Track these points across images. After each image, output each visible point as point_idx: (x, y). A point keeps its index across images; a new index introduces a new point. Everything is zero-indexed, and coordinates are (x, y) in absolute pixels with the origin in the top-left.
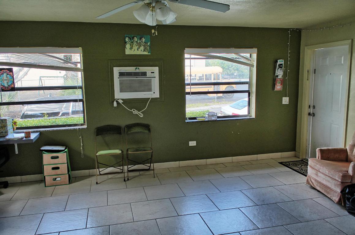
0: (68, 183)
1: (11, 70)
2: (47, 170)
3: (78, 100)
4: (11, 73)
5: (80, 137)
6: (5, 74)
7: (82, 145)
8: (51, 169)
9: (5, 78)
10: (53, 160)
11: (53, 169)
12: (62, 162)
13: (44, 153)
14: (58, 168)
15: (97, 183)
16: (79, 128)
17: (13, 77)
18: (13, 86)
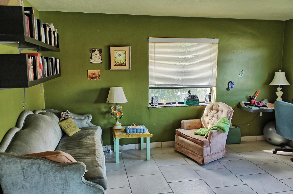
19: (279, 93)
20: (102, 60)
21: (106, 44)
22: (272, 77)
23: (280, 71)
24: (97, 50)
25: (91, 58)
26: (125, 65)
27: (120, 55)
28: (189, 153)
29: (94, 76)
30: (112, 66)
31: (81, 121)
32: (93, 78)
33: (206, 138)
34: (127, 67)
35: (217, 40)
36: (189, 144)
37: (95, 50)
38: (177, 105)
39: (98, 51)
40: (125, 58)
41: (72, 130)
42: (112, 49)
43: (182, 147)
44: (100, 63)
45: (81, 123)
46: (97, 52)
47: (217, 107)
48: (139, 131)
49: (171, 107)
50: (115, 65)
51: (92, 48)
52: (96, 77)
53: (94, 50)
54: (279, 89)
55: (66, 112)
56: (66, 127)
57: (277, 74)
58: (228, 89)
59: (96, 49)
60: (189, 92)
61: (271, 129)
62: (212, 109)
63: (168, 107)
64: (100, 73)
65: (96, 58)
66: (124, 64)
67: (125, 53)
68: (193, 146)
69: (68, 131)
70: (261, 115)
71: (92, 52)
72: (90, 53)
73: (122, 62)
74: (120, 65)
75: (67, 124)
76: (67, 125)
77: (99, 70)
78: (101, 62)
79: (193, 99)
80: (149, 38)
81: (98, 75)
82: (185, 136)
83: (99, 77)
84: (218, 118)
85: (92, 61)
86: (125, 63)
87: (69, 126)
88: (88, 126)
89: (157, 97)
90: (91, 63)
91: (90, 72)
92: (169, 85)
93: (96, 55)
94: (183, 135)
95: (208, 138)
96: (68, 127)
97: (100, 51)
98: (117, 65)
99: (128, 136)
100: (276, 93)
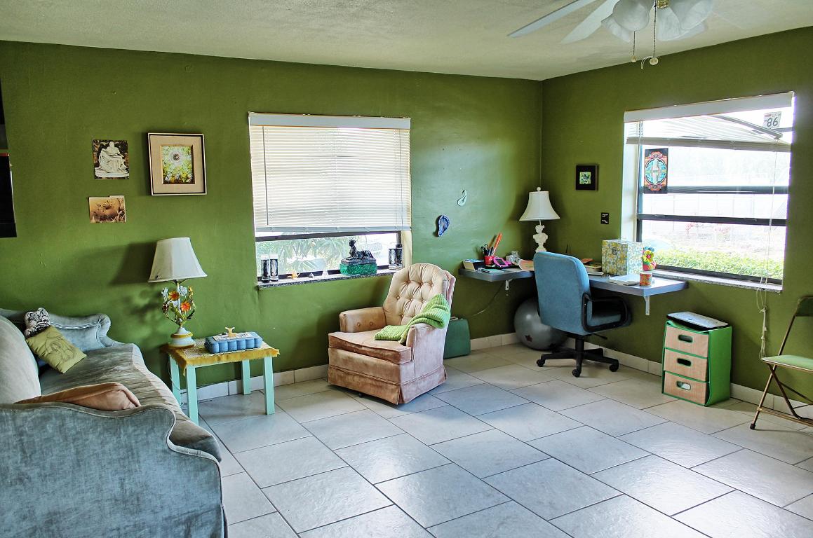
0: (703, 403)
1: (664, 152)
2: (670, 358)
3: (771, 221)
4: (665, 159)
5: (764, 311)
6: (656, 160)
7: (764, 329)
8: (675, 360)
9: (655, 168)
10: (682, 342)
11: (680, 361)
12: (698, 354)
13: (668, 324)
14: (687, 363)
15: (753, 427)
16: (764, 289)
17: (667, 166)
18: (664, 183)
19: (540, 238)
20: (126, 169)
21: (138, 128)
22: (522, 203)
23: (539, 189)
24: (112, 144)
25: (97, 165)
26: (193, 182)
27: (176, 157)
28: (366, 384)
29: (107, 212)
30: (158, 187)
31: (82, 334)
32: (104, 218)
33: (404, 344)
34: (197, 188)
35: (407, 122)
36: (366, 365)
37: (108, 145)
38: (325, 276)
39: (116, 146)
40: (191, 165)
41: (64, 356)
42: (154, 140)
43: (348, 374)
44: (124, 178)
45: (83, 340)
46: (112, 149)
47: (419, 275)
48: (244, 345)
49: (312, 284)
50: (165, 182)
51: (98, 138)
52: (112, 216)
53: (104, 144)
54: (539, 228)
55: (38, 313)
56: (50, 350)
57: (533, 195)
58: (436, 234)
59: (110, 141)
60: (352, 243)
61: (529, 317)
62: (407, 281)
63: (306, 282)
64: (123, 205)
65: (112, 165)
66: (188, 181)
67: (190, 151)
68: (375, 366)
69: (55, 360)
70: (507, 289)
71: (100, 150)
72: (94, 151)
73: (184, 176)
74: (177, 182)
75: (50, 341)
76: (51, 345)
77: (122, 197)
78: (125, 174)
79: (361, 260)
80: (251, 114)
81: (120, 210)
82: (353, 346)
83: (122, 215)
84: (422, 300)
85: (98, 173)
86: (190, 176)
87: (55, 347)
88: (102, 346)
89: (276, 260)
90: (96, 177)
91: (94, 201)
92: (304, 229)
93: (111, 159)
94: (348, 345)
95: (407, 343)
96: (53, 348)
97: (123, 147)
98: (170, 183)
99: (219, 359)
100: (534, 237)
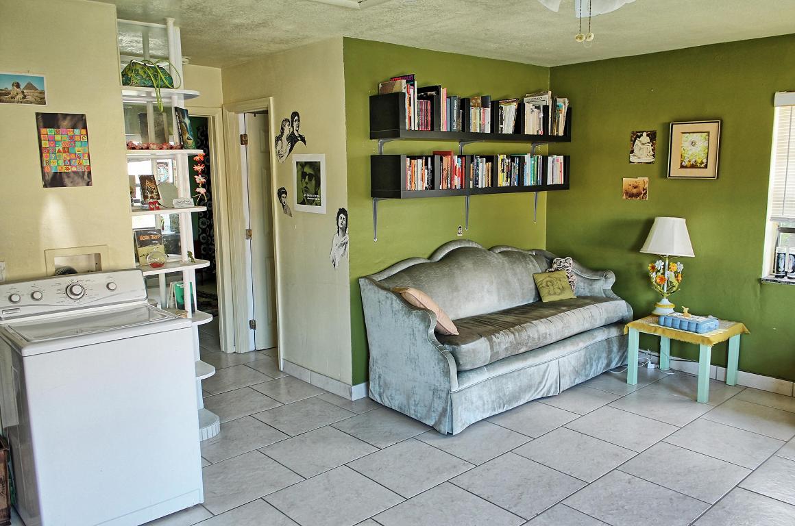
20: (653, 155)
21: (665, 119)
24: (645, 134)
25: (632, 152)
26: (706, 167)
27: (693, 144)
29: (635, 191)
30: (675, 171)
31: (591, 283)
32: (632, 196)
34: (710, 172)
37: (642, 135)
39: (648, 135)
40: (707, 151)
42: (677, 129)
44: (650, 163)
45: (590, 287)
46: (645, 138)
50: (682, 167)
51: (635, 130)
52: (638, 195)
53: (639, 134)
59: (643, 132)
64: (647, 186)
65: (643, 152)
66: (703, 165)
67: (707, 137)
71: (635, 139)
72: (631, 140)
73: (699, 161)
74: (693, 166)
76: (547, 282)
77: (647, 179)
78: (651, 159)
80: (777, 94)
81: (644, 190)
83: (645, 194)
85: (633, 159)
86: (705, 161)
87: (549, 284)
88: (604, 296)
90: (631, 162)
91: (627, 182)
93: (642, 146)
97: (652, 136)
98: (686, 167)
